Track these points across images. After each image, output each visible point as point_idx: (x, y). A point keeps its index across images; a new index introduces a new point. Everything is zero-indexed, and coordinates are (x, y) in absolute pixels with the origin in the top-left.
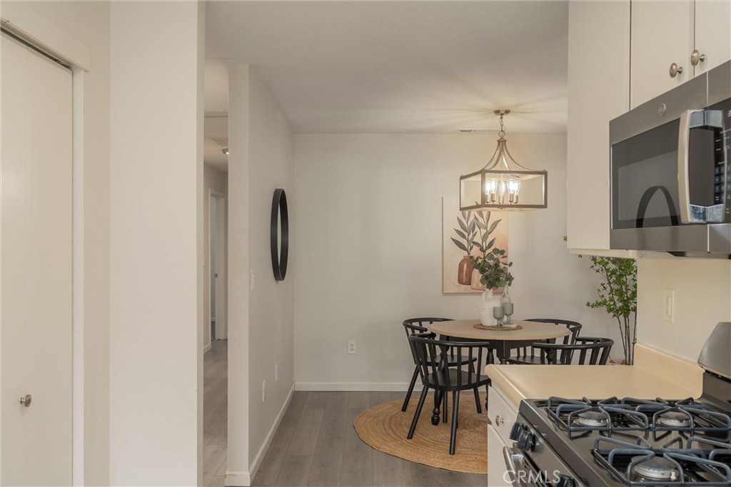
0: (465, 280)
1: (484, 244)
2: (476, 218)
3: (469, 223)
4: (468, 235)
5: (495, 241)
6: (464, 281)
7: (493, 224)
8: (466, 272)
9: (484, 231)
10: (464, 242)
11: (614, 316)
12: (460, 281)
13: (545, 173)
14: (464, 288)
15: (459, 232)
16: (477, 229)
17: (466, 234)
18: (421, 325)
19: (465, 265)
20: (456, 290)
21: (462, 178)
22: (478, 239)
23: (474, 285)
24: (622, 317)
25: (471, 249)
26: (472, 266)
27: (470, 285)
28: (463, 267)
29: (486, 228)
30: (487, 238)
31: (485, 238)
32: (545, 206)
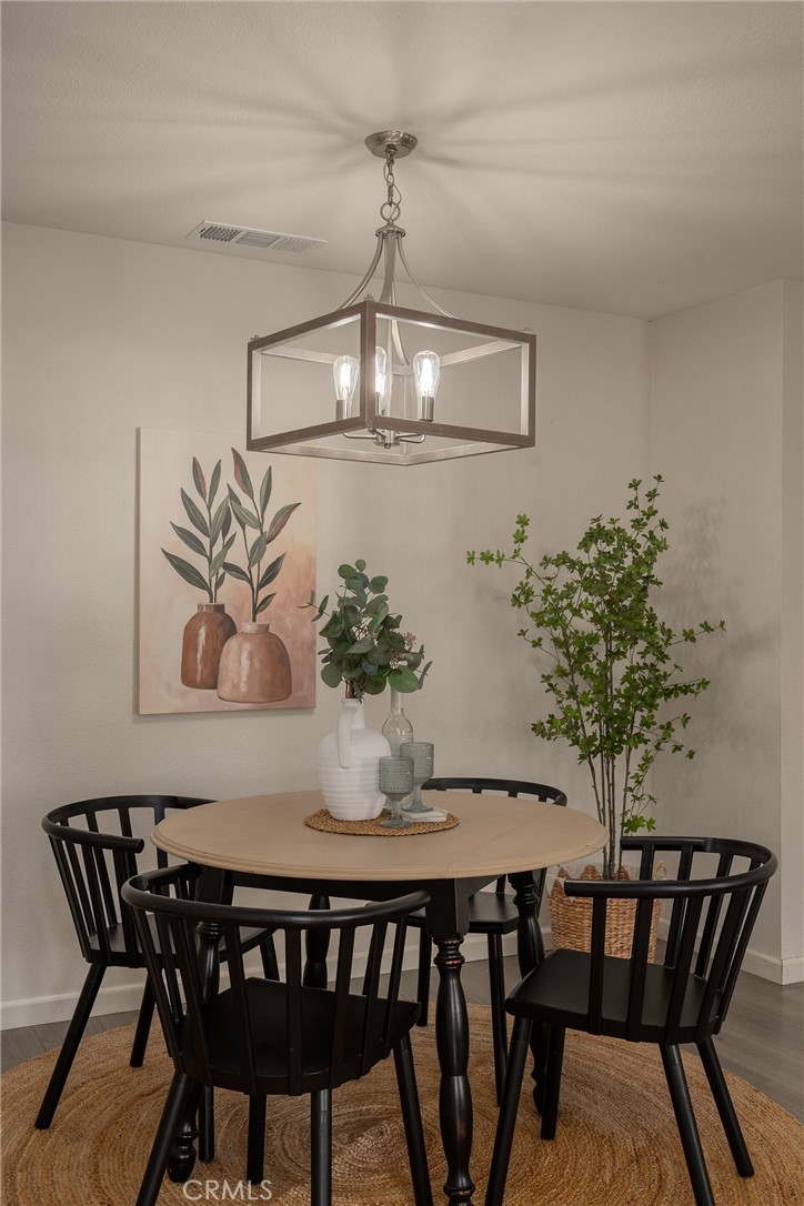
0: (201, 671)
1: (254, 569)
2: (232, 496)
3: (214, 510)
4: (212, 544)
5: (285, 562)
6: (198, 679)
7: (279, 514)
8: (204, 652)
9: (253, 534)
10: (200, 564)
11: (582, 757)
12: (188, 679)
13: (531, 340)
14: (197, 698)
15: (184, 534)
16: (235, 526)
17: (206, 541)
18: (93, 824)
19: (203, 632)
20: (175, 704)
21: (257, 344)
22: (237, 556)
23: (225, 688)
24: (597, 761)
25: (219, 583)
26: (221, 632)
27: (214, 687)
28: (197, 635)
29: (260, 526)
30: (261, 555)
31: (256, 553)
32: (526, 442)
